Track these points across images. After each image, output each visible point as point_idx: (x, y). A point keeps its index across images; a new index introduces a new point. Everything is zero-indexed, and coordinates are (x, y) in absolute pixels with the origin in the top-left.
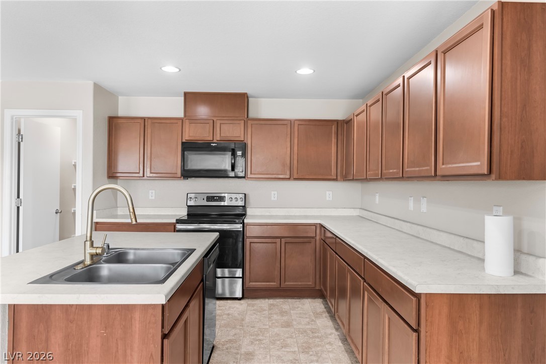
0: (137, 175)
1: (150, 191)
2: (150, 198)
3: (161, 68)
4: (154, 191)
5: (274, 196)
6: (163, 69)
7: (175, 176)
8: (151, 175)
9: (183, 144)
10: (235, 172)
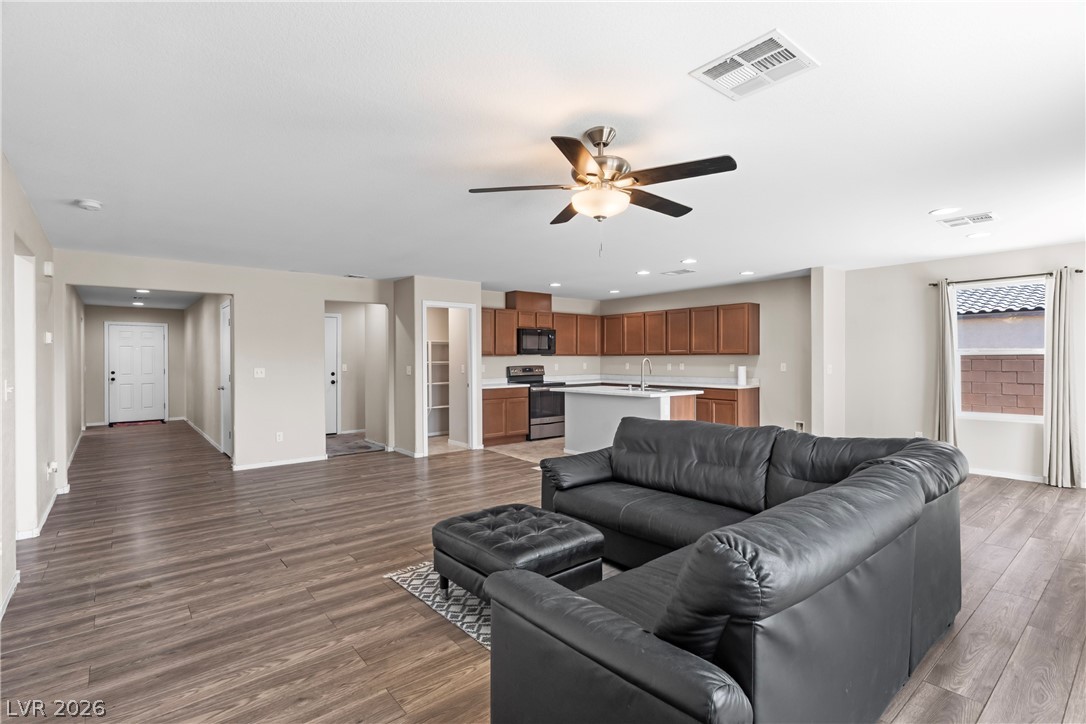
6: (551, 285)
7: (516, 352)
8: (498, 353)
9: (518, 330)
10: (550, 351)
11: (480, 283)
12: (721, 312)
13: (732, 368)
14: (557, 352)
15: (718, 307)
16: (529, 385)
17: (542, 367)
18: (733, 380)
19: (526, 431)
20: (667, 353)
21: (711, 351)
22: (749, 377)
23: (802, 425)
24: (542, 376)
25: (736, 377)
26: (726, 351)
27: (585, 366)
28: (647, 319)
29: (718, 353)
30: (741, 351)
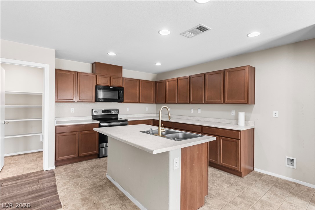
0: (72, 101)
1: (72, 109)
2: (72, 112)
3: (107, 54)
4: (74, 109)
5: (128, 110)
6: (108, 54)
7: (92, 101)
8: (80, 101)
9: (96, 87)
10: (120, 100)
11: (54, 50)
12: (227, 74)
13: (233, 113)
14: (125, 101)
15: (224, 71)
16: (98, 122)
17: (117, 110)
18: (234, 122)
19: (96, 152)
20: (190, 103)
21: (219, 101)
22: (246, 120)
23: (292, 160)
24: (117, 115)
25: (237, 119)
26: (230, 101)
27: (147, 109)
28: (179, 81)
29: (224, 103)
30: (243, 101)
